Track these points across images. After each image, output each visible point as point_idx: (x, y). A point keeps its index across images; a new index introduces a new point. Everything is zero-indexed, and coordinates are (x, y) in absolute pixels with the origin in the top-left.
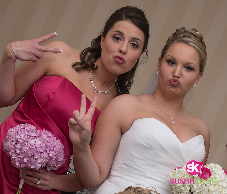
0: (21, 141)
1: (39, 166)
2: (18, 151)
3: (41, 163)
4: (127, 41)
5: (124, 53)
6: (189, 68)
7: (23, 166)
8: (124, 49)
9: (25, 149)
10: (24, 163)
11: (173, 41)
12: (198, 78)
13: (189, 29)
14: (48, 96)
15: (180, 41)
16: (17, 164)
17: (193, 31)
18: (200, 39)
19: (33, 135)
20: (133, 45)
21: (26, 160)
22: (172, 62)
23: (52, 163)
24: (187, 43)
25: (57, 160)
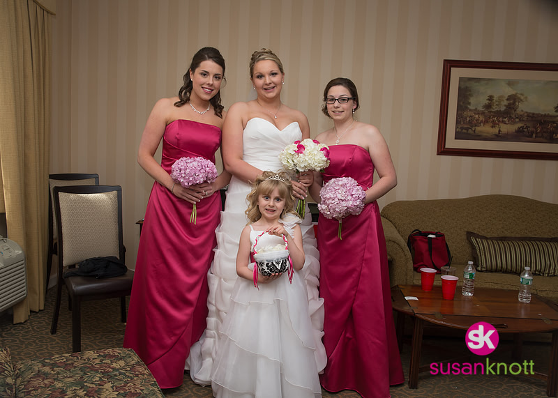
0: (183, 168)
1: (202, 180)
2: (183, 175)
3: (203, 177)
4: (211, 76)
5: (212, 85)
6: (274, 74)
7: (190, 184)
8: (211, 82)
9: (188, 171)
10: (190, 181)
11: (254, 63)
12: (282, 78)
13: (260, 50)
14: (176, 138)
15: (258, 61)
16: (186, 184)
17: (263, 51)
18: (270, 53)
19: (189, 161)
20: (216, 78)
21: (191, 179)
22: (261, 76)
23: (210, 175)
24: (263, 59)
25: (213, 173)
